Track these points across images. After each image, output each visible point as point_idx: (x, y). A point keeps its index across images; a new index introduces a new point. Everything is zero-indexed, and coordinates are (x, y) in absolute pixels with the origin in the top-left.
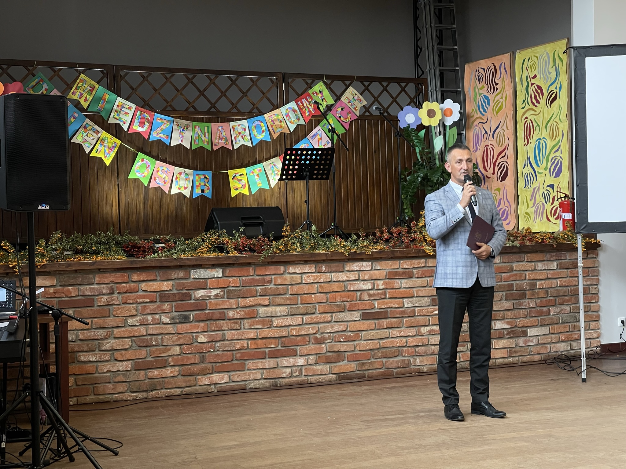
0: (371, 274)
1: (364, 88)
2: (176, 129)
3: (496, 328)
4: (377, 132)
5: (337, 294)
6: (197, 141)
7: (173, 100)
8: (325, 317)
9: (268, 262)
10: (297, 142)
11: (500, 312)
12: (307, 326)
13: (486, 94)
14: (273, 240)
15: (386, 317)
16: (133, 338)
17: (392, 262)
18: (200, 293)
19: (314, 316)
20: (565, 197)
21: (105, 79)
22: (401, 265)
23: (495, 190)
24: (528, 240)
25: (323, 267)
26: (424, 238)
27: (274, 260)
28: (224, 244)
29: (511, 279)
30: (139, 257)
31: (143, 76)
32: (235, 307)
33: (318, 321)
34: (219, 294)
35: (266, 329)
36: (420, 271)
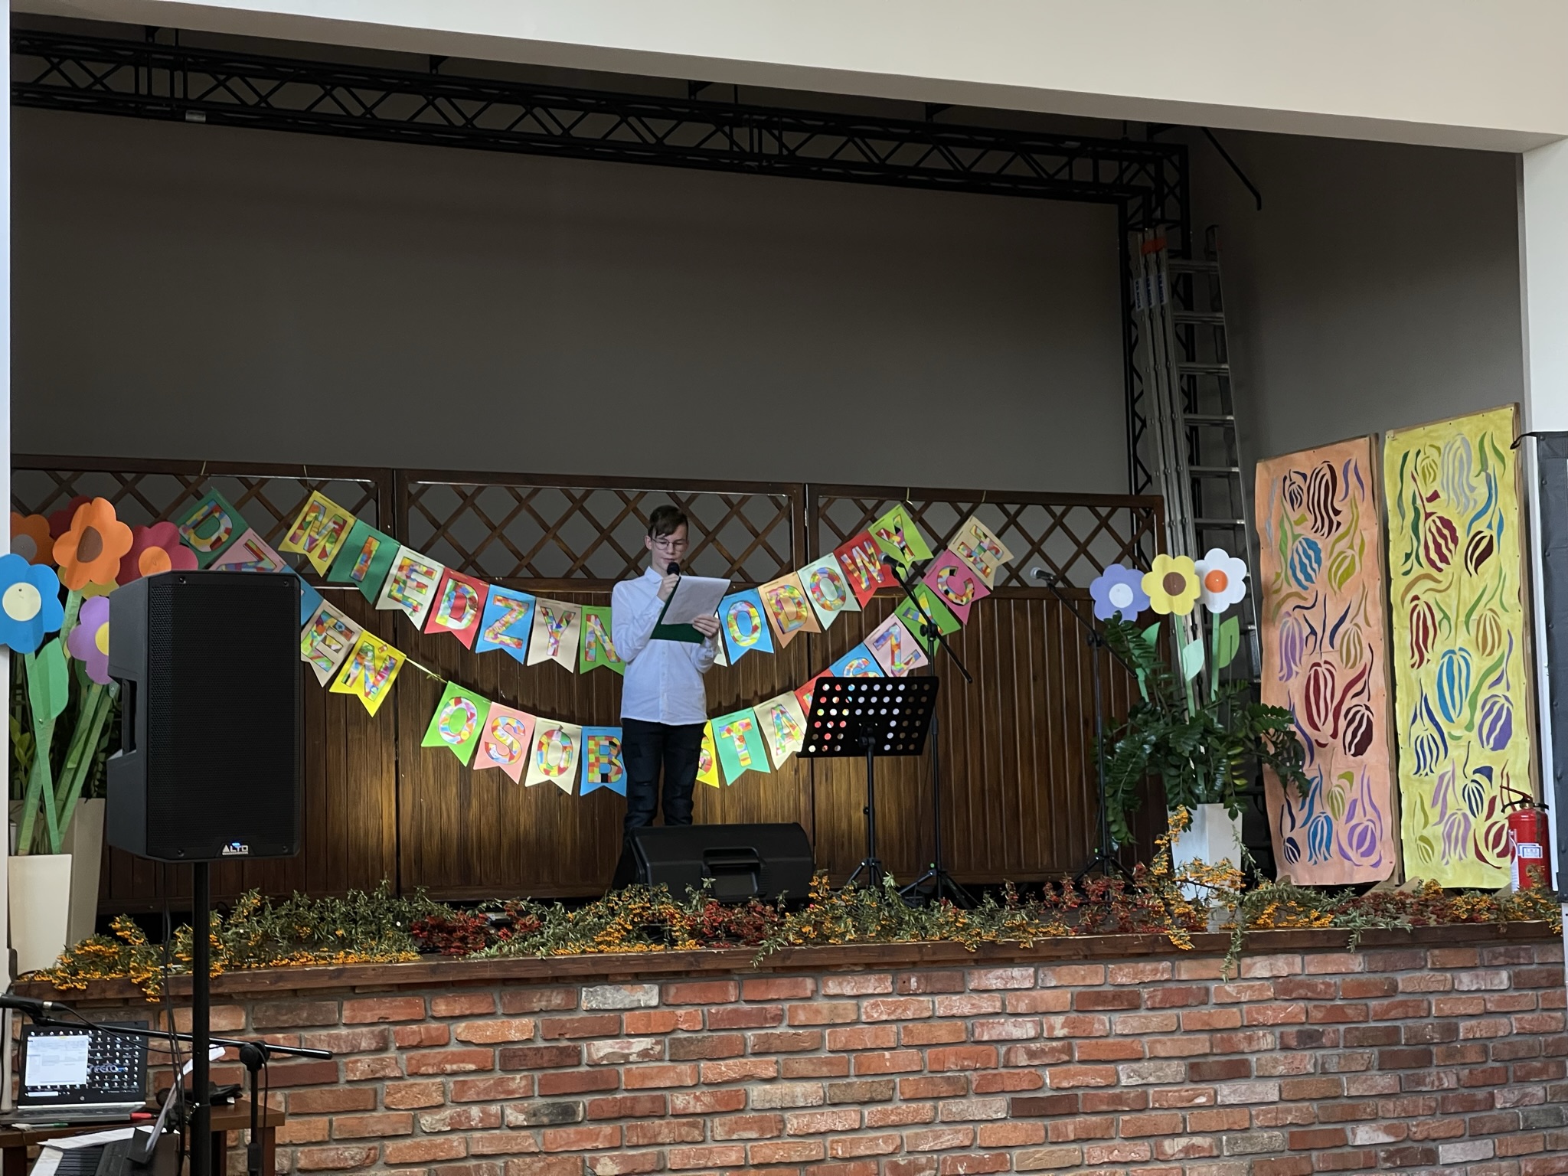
0: (1034, 999)
1: (1006, 519)
2: (541, 625)
3: (1358, 1143)
4: (1038, 630)
5: (948, 1049)
6: (592, 653)
7: (534, 551)
8: (916, 1111)
9: (774, 968)
10: (839, 654)
11: (1366, 1101)
12: (872, 1134)
13: (1312, 536)
14: (784, 911)
15: (1075, 1111)
16: (434, 1166)
17: (1086, 967)
18: (603, 1048)
19: (889, 1107)
20: (1522, 802)
21: (372, 502)
22: (1109, 974)
23: (1341, 777)
24: (1432, 913)
25: (913, 980)
26: (1167, 905)
27: (788, 963)
28: (665, 920)
29: (1393, 1014)
30: (451, 955)
31: (462, 495)
32: (689, 1083)
33: (901, 1120)
34: (652, 1049)
35: (767, 1142)
36: (1159, 993)
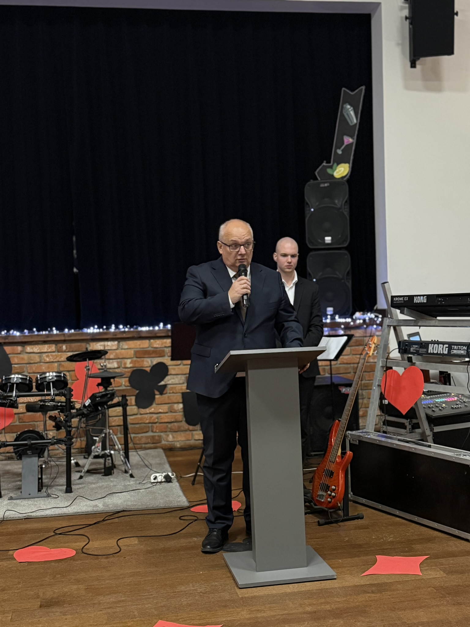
17: (140, 341)
22: (151, 344)
25: (64, 347)
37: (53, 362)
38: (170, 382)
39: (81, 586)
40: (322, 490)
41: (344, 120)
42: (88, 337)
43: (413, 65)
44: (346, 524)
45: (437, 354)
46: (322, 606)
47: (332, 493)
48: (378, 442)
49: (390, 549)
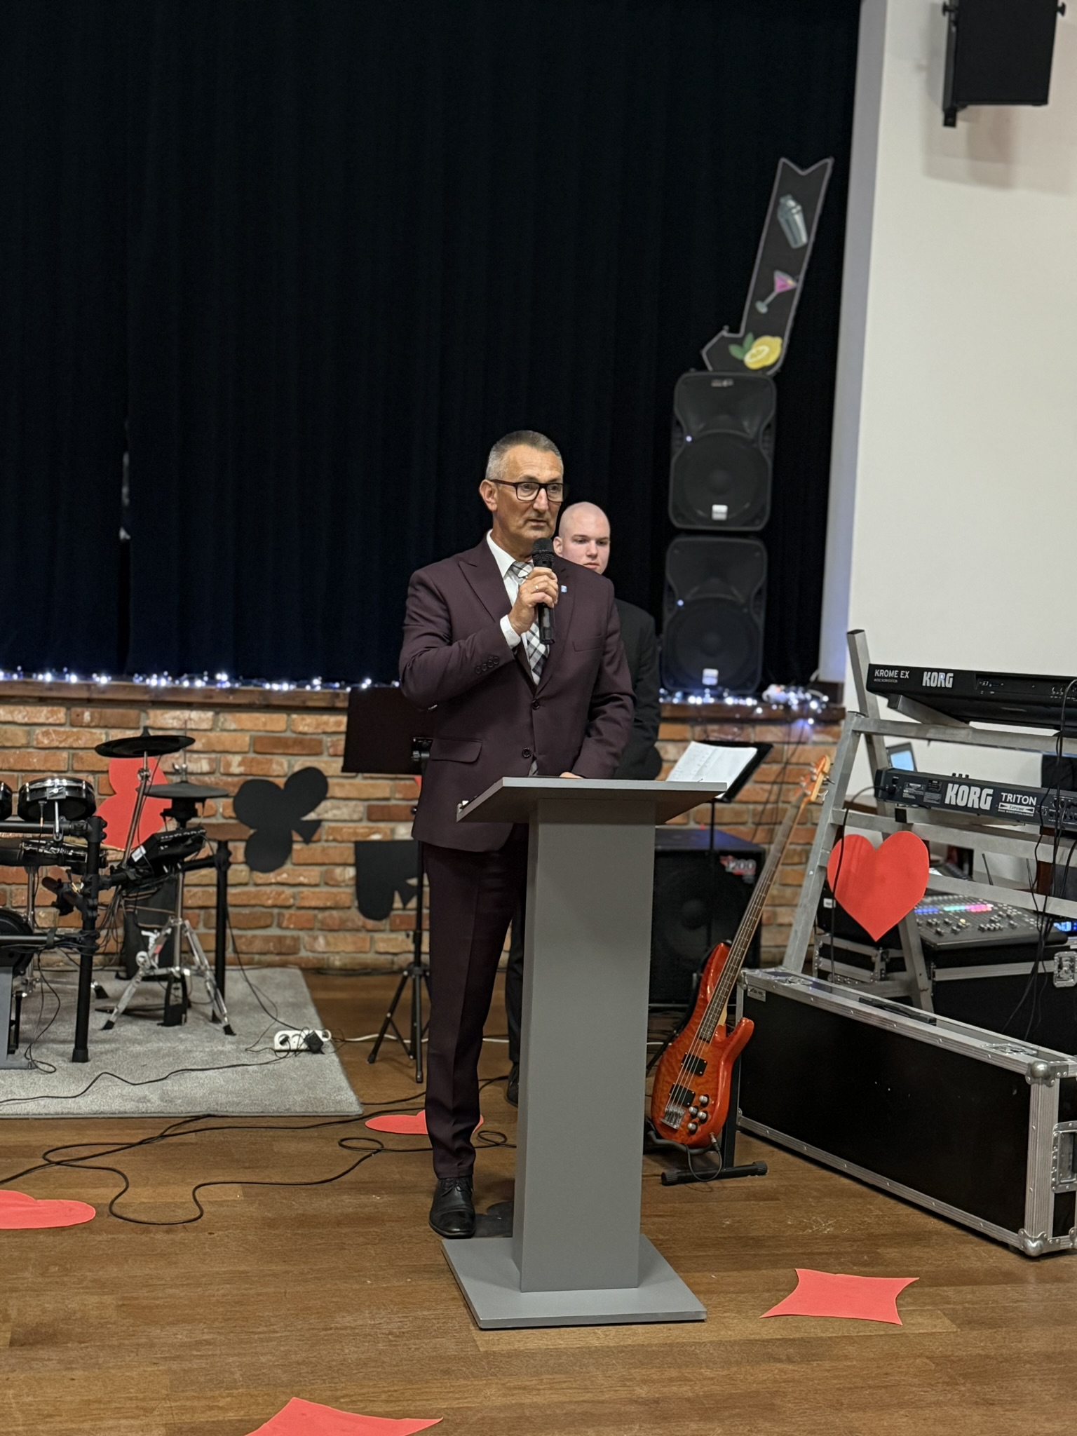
37: (57, 748)
38: (329, 816)
39: (108, 1299)
40: (676, 1101)
41: (779, 235)
42: (146, 697)
43: (950, 120)
44: (726, 1185)
45: (965, 808)
46: (674, 1388)
47: (698, 1111)
48: (811, 1001)
49: (827, 1254)
